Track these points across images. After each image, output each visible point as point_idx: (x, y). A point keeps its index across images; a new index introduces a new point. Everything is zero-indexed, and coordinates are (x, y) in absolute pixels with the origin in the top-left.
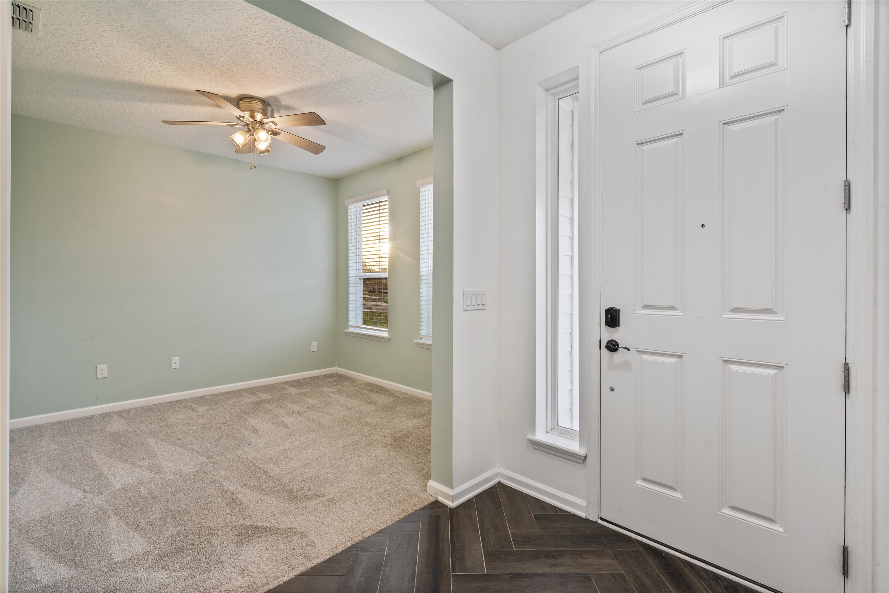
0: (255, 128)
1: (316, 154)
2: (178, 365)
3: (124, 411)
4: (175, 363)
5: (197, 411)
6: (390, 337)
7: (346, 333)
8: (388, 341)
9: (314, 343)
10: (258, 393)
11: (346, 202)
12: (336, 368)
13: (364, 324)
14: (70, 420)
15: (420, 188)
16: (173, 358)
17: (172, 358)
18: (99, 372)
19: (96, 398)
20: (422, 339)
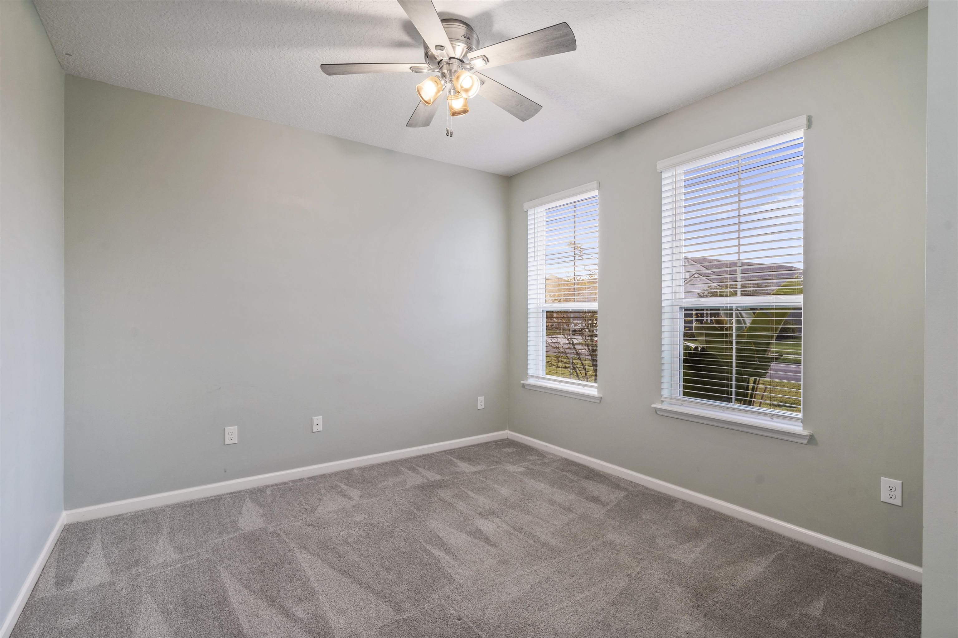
0: (453, 71)
1: (523, 120)
2: (320, 428)
3: (258, 491)
4: (317, 424)
5: (350, 498)
6: (601, 395)
7: (524, 386)
8: (598, 402)
9: (481, 399)
10: (420, 469)
11: (526, 206)
12: (507, 431)
13: (547, 373)
14: (193, 502)
15: (661, 172)
16: (315, 417)
17: (313, 418)
18: (227, 437)
19: (224, 471)
20: (664, 403)
